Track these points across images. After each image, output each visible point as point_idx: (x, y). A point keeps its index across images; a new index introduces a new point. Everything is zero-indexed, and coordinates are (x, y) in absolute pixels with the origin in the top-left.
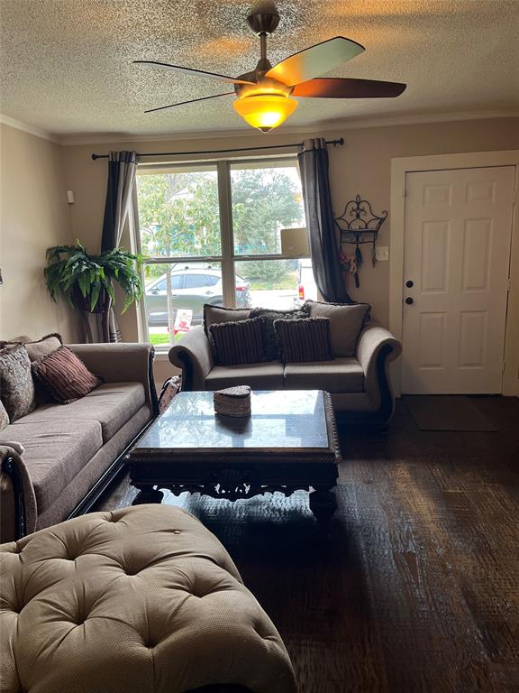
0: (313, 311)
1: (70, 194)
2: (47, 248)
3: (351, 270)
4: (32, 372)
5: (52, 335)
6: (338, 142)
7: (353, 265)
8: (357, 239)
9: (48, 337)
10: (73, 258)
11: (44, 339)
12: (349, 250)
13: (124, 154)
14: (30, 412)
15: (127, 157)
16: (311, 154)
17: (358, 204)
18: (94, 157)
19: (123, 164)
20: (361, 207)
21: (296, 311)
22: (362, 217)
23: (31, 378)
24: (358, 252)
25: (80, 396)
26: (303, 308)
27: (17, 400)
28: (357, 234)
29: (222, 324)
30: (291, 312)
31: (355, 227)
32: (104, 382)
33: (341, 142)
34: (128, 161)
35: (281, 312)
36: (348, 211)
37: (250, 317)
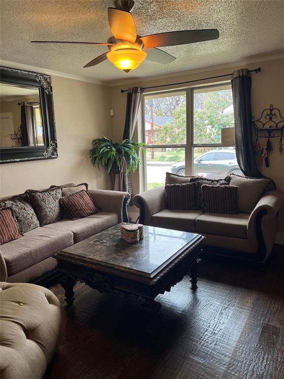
0: (232, 181)
1: (112, 111)
2: (93, 139)
3: (263, 155)
4: (59, 202)
5: (83, 184)
6: (258, 70)
7: (265, 152)
8: (270, 135)
9: (80, 185)
10: (102, 145)
11: (78, 185)
12: (263, 142)
13: (134, 89)
14: (54, 222)
15: (135, 90)
16: (238, 79)
17: (271, 111)
18: (122, 91)
19: (134, 94)
20: (273, 113)
21: (221, 180)
22: (274, 120)
23: (58, 205)
24: (269, 144)
25: (82, 217)
26: (226, 178)
27: (46, 215)
28: (270, 131)
29: (172, 185)
30: (218, 181)
31: (267, 126)
32: (101, 211)
33: (259, 70)
34: (136, 92)
35: (210, 180)
36: (264, 116)
37: (190, 182)
